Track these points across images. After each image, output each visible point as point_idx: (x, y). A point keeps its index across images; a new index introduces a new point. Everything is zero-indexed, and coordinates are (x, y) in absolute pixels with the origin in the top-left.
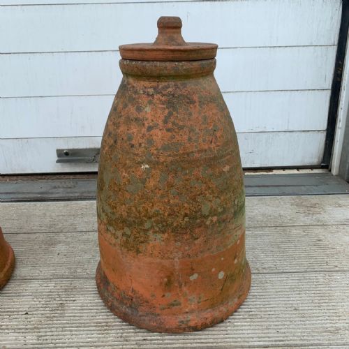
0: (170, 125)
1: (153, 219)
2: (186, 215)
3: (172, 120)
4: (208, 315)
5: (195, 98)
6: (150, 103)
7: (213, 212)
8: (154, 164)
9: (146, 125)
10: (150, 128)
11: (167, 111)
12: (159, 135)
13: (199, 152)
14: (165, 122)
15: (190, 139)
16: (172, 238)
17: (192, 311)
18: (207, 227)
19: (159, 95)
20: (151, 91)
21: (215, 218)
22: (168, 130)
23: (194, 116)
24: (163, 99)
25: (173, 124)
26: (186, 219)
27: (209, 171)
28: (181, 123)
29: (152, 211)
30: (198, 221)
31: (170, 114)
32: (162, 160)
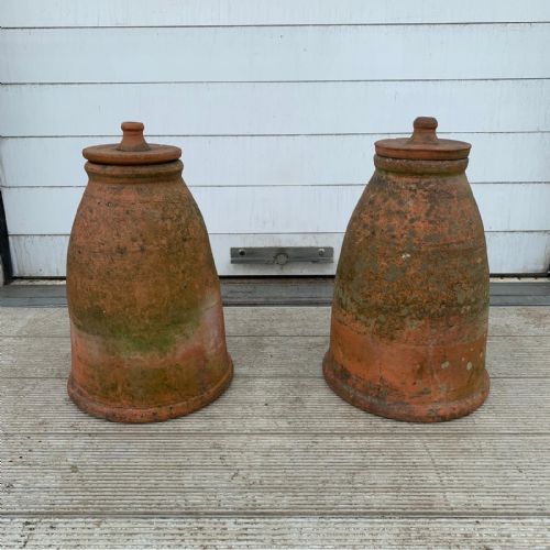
0: (431, 218)
1: (411, 306)
2: (443, 303)
3: (434, 212)
4: (457, 406)
5: (454, 193)
6: (412, 197)
7: (467, 302)
8: (416, 254)
9: (409, 217)
10: (412, 221)
11: (429, 205)
12: (421, 227)
13: (458, 243)
14: (427, 214)
15: (450, 231)
16: (428, 326)
17: (440, 401)
18: (461, 316)
19: (421, 191)
20: (414, 187)
21: (469, 308)
22: (431, 222)
23: (454, 209)
24: (426, 193)
25: (435, 216)
26: (443, 307)
27: (466, 262)
28: (442, 216)
29: (410, 298)
30: (454, 309)
31: (432, 207)
32: (423, 250)
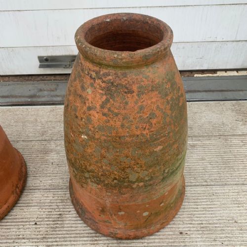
0: (106, 111)
1: (90, 174)
2: (115, 179)
3: (108, 106)
4: (132, 233)
5: (135, 88)
6: (92, 85)
7: (139, 180)
8: (91, 138)
9: (87, 105)
10: (89, 109)
11: (105, 97)
12: (96, 116)
13: (130, 136)
14: (102, 107)
15: (123, 126)
16: (104, 190)
17: (119, 229)
19: (99, 81)
20: (94, 75)
21: (141, 184)
22: (104, 114)
23: (131, 104)
24: (103, 85)
25: (109, 110)
26: (115, 181)
27: (140, 152)
28: (116, 111)
31: (107, 101)
32: (97, 137)
